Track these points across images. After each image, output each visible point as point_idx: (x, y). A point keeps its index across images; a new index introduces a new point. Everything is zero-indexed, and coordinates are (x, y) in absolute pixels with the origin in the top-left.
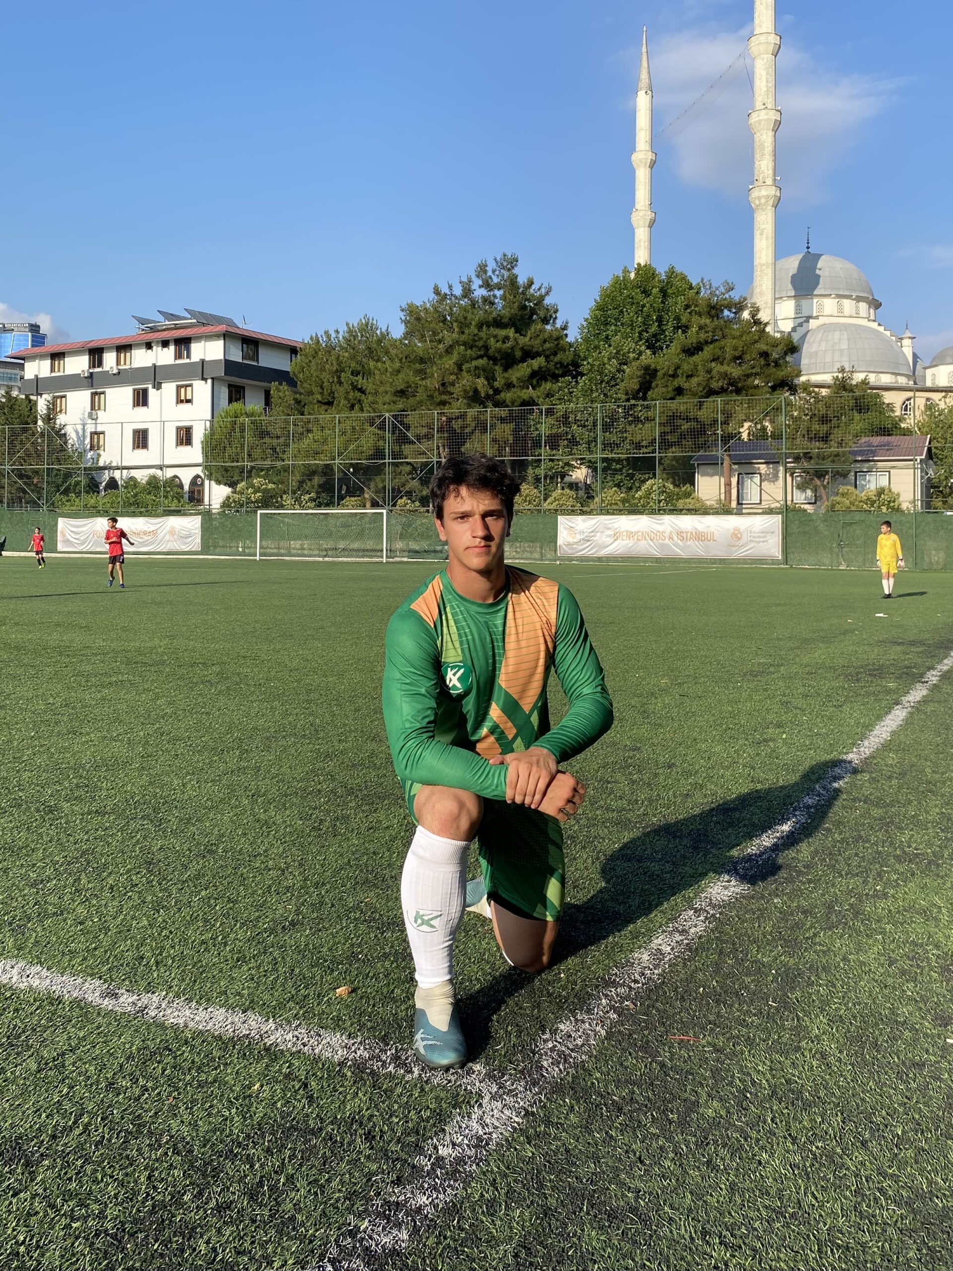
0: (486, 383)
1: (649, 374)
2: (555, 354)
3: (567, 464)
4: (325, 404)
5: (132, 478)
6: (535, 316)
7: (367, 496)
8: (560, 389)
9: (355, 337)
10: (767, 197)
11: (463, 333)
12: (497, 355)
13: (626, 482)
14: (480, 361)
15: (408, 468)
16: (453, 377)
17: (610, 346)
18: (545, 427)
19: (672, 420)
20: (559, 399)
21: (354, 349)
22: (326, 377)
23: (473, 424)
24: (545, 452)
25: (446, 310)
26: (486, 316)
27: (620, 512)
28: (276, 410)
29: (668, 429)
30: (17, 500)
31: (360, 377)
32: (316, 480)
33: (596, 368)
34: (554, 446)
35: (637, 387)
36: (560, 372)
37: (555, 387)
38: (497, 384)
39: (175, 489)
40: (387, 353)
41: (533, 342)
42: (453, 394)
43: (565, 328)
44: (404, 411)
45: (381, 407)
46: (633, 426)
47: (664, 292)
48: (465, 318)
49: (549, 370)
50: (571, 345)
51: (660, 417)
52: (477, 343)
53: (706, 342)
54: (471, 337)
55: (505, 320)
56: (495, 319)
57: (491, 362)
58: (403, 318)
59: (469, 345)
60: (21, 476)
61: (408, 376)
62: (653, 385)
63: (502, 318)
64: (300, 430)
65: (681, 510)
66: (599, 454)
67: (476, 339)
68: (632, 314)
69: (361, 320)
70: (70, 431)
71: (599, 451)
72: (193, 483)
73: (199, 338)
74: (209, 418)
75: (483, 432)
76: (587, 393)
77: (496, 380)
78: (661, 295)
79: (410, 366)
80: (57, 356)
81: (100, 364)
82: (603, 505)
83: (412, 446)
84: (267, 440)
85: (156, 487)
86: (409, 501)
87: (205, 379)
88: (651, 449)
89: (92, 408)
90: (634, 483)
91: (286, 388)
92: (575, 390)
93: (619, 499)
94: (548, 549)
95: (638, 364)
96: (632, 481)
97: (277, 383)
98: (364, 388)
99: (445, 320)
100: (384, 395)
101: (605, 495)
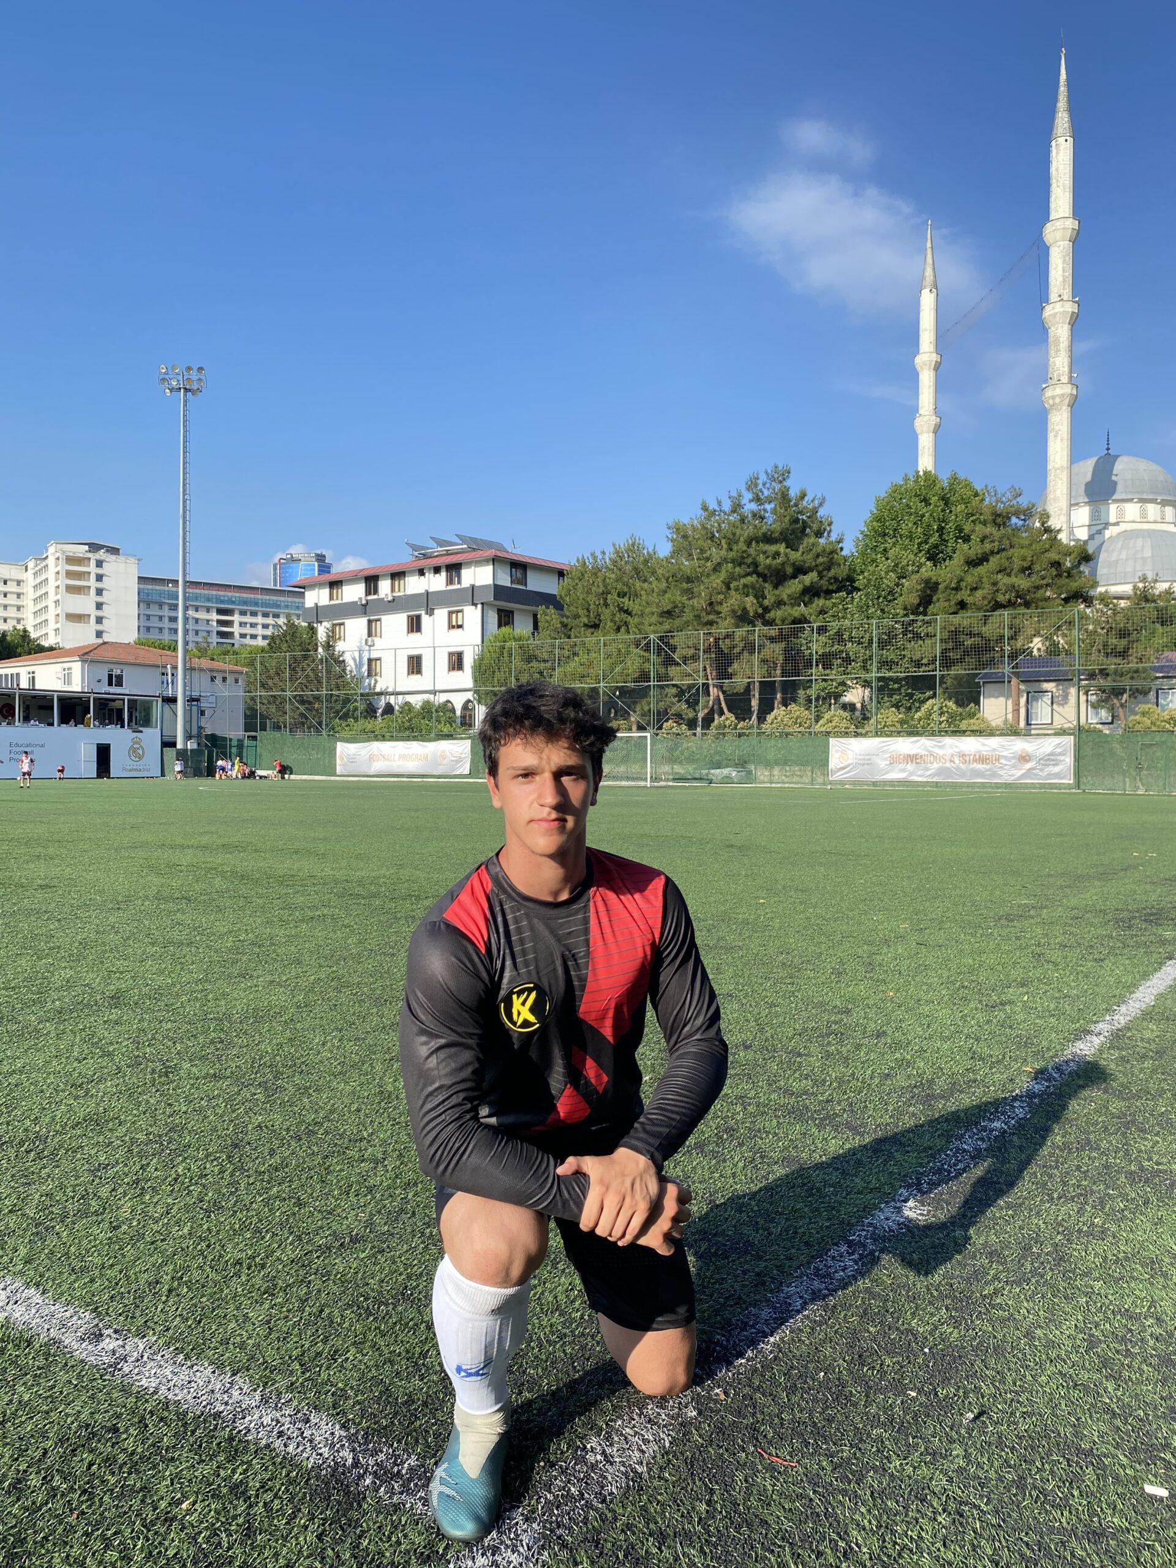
0: (755, 601)
1: (929, 588)
2: (829, 569)
3: (843, 684)
4: (591, 627)
5: (407, 704)
6: (808, 531)
7: (633, 720)
8: (834, 605)
9: (622, 558)
10: (1063, 395)
11: (731, 550)
12: (766, 572)
13: (904, 702)
14: (749, 578)
15: (674, 691)
16: (721, 597)
17: (887, 559)
18: (816, 646)
19: (955, 635)
20: (833, 616)
21: (620, 570)
22: (591, 599)
23: (742, 644)
24: (816, 671)
25: (714, 526)
26: (755, 531)
27: (898, 734)
28: (544, 633)
29: (950, 645)
30: (299, 725)
31: (626, 599)
33: (872, 583)
34: (827, 666)
35: (916, 601)
36: (834, 587)
37: (829, 603)
38: (766, 602)
39: (448, 714)
40: (654, 573)
41: (805, 557)
42: (721, 613)
43: (840, 541)
44: (671, 631)
46: (912, 643)
47: (946, 500)
48: (734, 534)
49: (822, 585)
50: (845, 559)
51: (941, 633)
52: (746, 560)
53: (992, 553)
54: (739, 554)
55: (776, 535)
56: (764, 535)
57: (761, 579)
58: (670, 536)
59: (739, 562)
60: (302, 702)
61: (676, 596)
62: (935, 599)
63: (772, 532)
64: (567, 653)
65: (965, 731)
66: (874, 674)
67: (745, 555)
68: (910, 525)
69: (627, 541)
70: (347, 657)
71: (875, 669)
72: (465, 707)
73: (469, 564)
74: (479, 642)
75: (752, 652)
76: (863, 609)
77: (766, 598)
78: (942, 503)
79: (676, 585)
80: (335, 584)
81: (376, 592)
82: (879, 727)
83: (678, 668)
84: (534, 664)
85: (430, 712)
86: (675, 724)
87: (475, 605)
88: (931, 667)
89: (370, 634)
90: (914, 703)
91: (553, 611)
92: (850, 606)
93: (897, 719)
94: (819, 774)
95: (918, 577)
96: (911, 701)
97: (544, 607)
98: (630, 609)
99: (712, 538)
100: (650, 616)
101: (882, 716)
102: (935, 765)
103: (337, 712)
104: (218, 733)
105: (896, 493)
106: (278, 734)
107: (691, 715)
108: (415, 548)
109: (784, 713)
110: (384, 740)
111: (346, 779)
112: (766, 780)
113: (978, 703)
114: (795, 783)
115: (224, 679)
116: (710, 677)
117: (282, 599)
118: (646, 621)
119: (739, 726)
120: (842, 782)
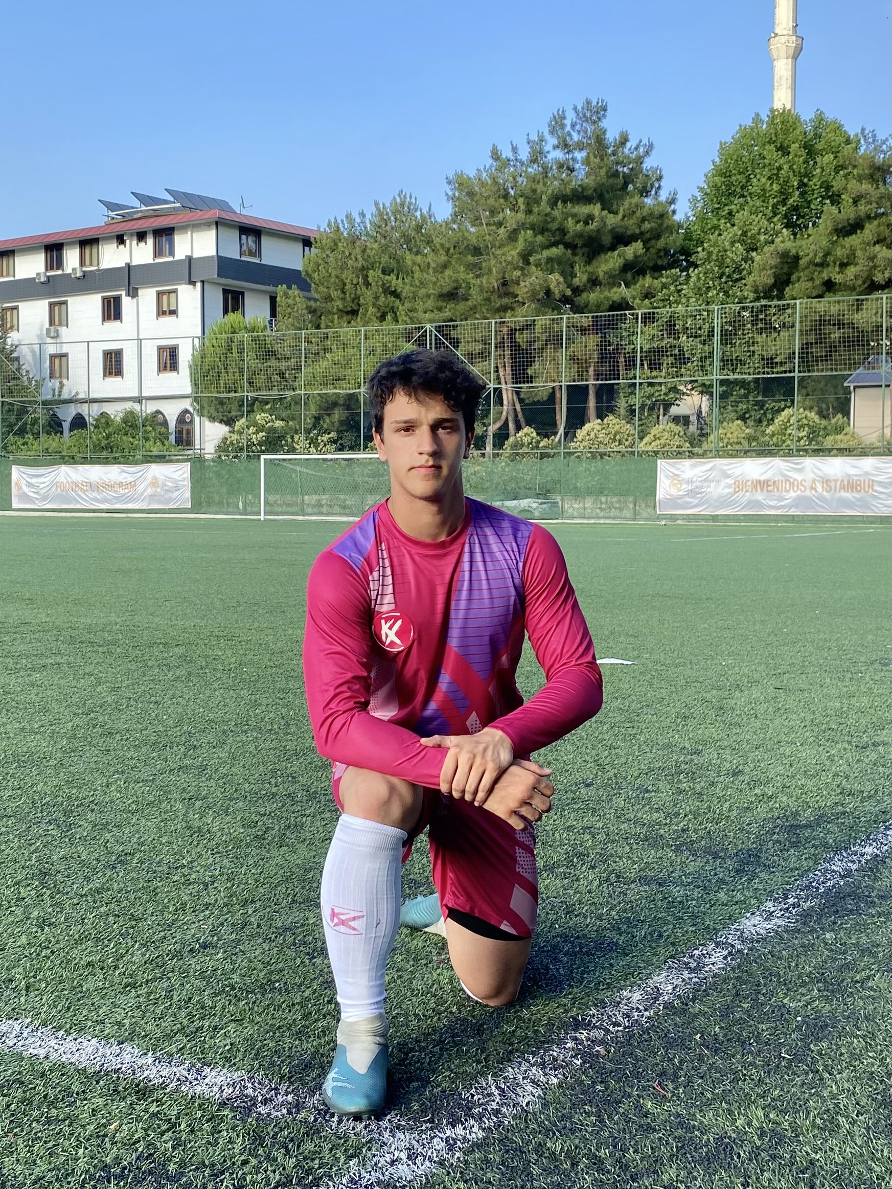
0: (562, 279)
1: (788, 263)
2: (658, 237)
3: (674, 389)
4: (347, 313)
5: (104, 415)
6: (631, 187)
8: (664, 286)
9: (387, 222)
11: (530, 212)
12: (576, 241)
13: (753, 413)
14: (554, 250)
16: (519, 273)
17: (733, 225)
18: (641, 339)
19: (819, 326)
20: (663, 300)
21: (385, 237)
22: (349, 276)
23: (544, 337)
24: (641, 374)
25: (507, 181)
26: (562, 187)
27: (746, 453)
28: (285, 322)
29: (812, 338)
31: (393, 276)
32: (337, 415)
33: (714, 257)
34: (655, 366)
35: (771, 281)
36: (665, 262)
37: (657, 283)
38: (576, 281)
39: (158, 428)
40: (429, 242)
41: (627, 222)
42: (517, 296)
44: (451, 320)
45: (421, 315)
46: (764, 335)
47: (809, 148)
48: (534, 191)
49: (648, 259)
50: (680, 226)
51: (801, 322)
52: (550, 226)
53: (869, 217)
54: (540, 218)
55: (589, 192)
56: (574, 191)
57: (569, 252)
58: (450, 193)
59: (540, 228)
61: (458, 273)
62: (794, 277)
63: (584, 189)
64: (314, 348)
65: (830, 450)
66: (716, 375)
67: (549, 219)
68: (764, 180)
69: (394, 198)
70: (25, 353)
71: (716, 370)
72: (181, 420)
73: (184, 228)
74: (199, 334)
75: (559, 345)
76: (701, 291)
77: (575, 276)
78: (803, 152)
79: (460, 259)
80: (5, 255)
81: (60, 265)
82: (721, 445)
84: (273, 363)
85: (134, 426)
87: (193, 283)
88: (786, 367)
89: (52, 323)
90: (765, 414)
91: (296, 292)
92: (685, 287)
93: (743, 435)
94: (643, 505)
95: (772, 249)
96: (762, 412)
97: (285, 286)
98: (399, 290)
99: (506, 196)
100: (425, 299)
101: (724, 431)
102: (793, 494)
103: (11, 426)
105: (748, 137)
108: (111, 206)
109: (599, 427)
110: (75, 463)
111: (24, 514)
112: (575, 514)
113: (846, 413)
114: (614, 518)
116: (503, 380)
118: (420, 306)
119: (541, 444)
120: (673, 518)
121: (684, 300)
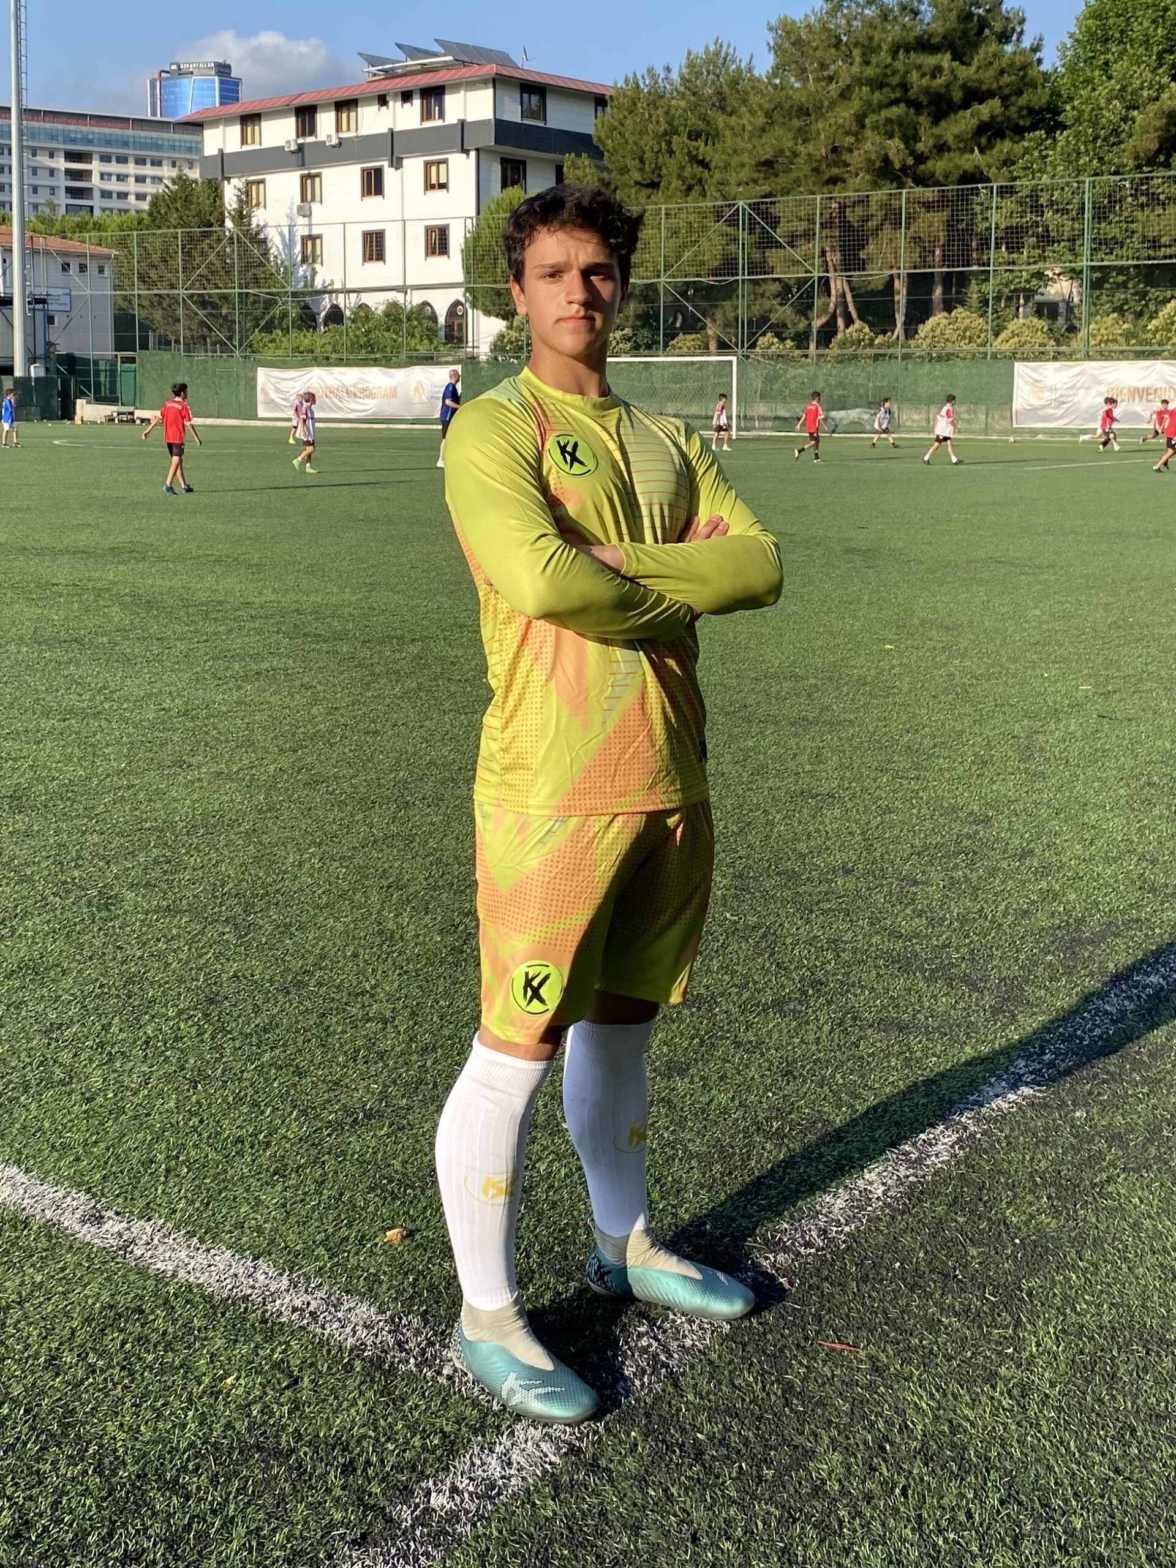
0: (902, 146)
2: (1020, 93)
3: (1039, 275)
4: (647, 186)
5: (363, 307)
6: (987, 31)
7: (710, 332)
8: (1027, 151)
9: (698, 75)
11: (868, 63)
12: (922, 98)
13: (1132, 304)
14: (895, 109)
15: (776, 287)
16: (850, 139)
17: (1110, 78)
18: (997, 215)
20: (1025, 169)
21: (695, 94)
22: (647, 142)
23: (880, 215)
24: (996, 255)
25: (838, 26)
26: (905, 33)
27: (1123, 355)
30: (198, 341)
31: (700, 143)
32: (633, 308)
33: (1086, 116)
34: (1015, 247)
35: (1154, 146)
36: (1027, 122)
37: (1018, 148)
38: (921, 147)
39: (426, 323)
40: (746, 101)
41: (983, 75)
42: (849, 165)
43: (1035, 49)
44: (770, 195)
45: (733, 189)
46: (1146, 212)
48: (871, 39)
49: (1008, 119)
50: (1046, 76)
52: (890, 80)
54: (878, 70)
55: (936, 40)
56: (918, 39)
57: (912, 111)
58: (772, 42)
59: (878, 84)
60: (203, 303)
61: (779, 138)
63: (931, 36)
66: (1084, 263)
67: (889, 72)
68: (1147, 24)
69: (708, 48)
70: (270, 233)
71: (1086, 253)
72: (452, 313)
73: (456, 87)
74: (473, 213)
75: (897, 225)
76: (1071, 158)
77: (920, 140)
79: (781, 122)
80: (249, 119)
81: (312, 131)
82: (1093, 343)
83: (781, 252)
85: (398, 321)
86: (776, 340)
87: (467, 152)
89: (303, 199)
90: (1147, 305)
91: (587, 163)
92: (1051, 153)
93: (1120, 332)
94: (997, 417)
95: (1156, 107)
96: (1143, 302)
97: (573, 155)
98: (707, 160)
99: (838, 43)
100: (739, 169)
101: (1097, 327)
103: (257, 320)
104: (77, 353)
106: (166, 356)
107: (802, 326)
108: (373, 61)
109: (945, 322)
110: (328, 364)
111: (271, 424)
115: (83, 268)
116: (831, 267)
117: (165, 135)
118: (733, 178)
119: (876, 342)
120: (1034, 432)
121: (1049, 169)
